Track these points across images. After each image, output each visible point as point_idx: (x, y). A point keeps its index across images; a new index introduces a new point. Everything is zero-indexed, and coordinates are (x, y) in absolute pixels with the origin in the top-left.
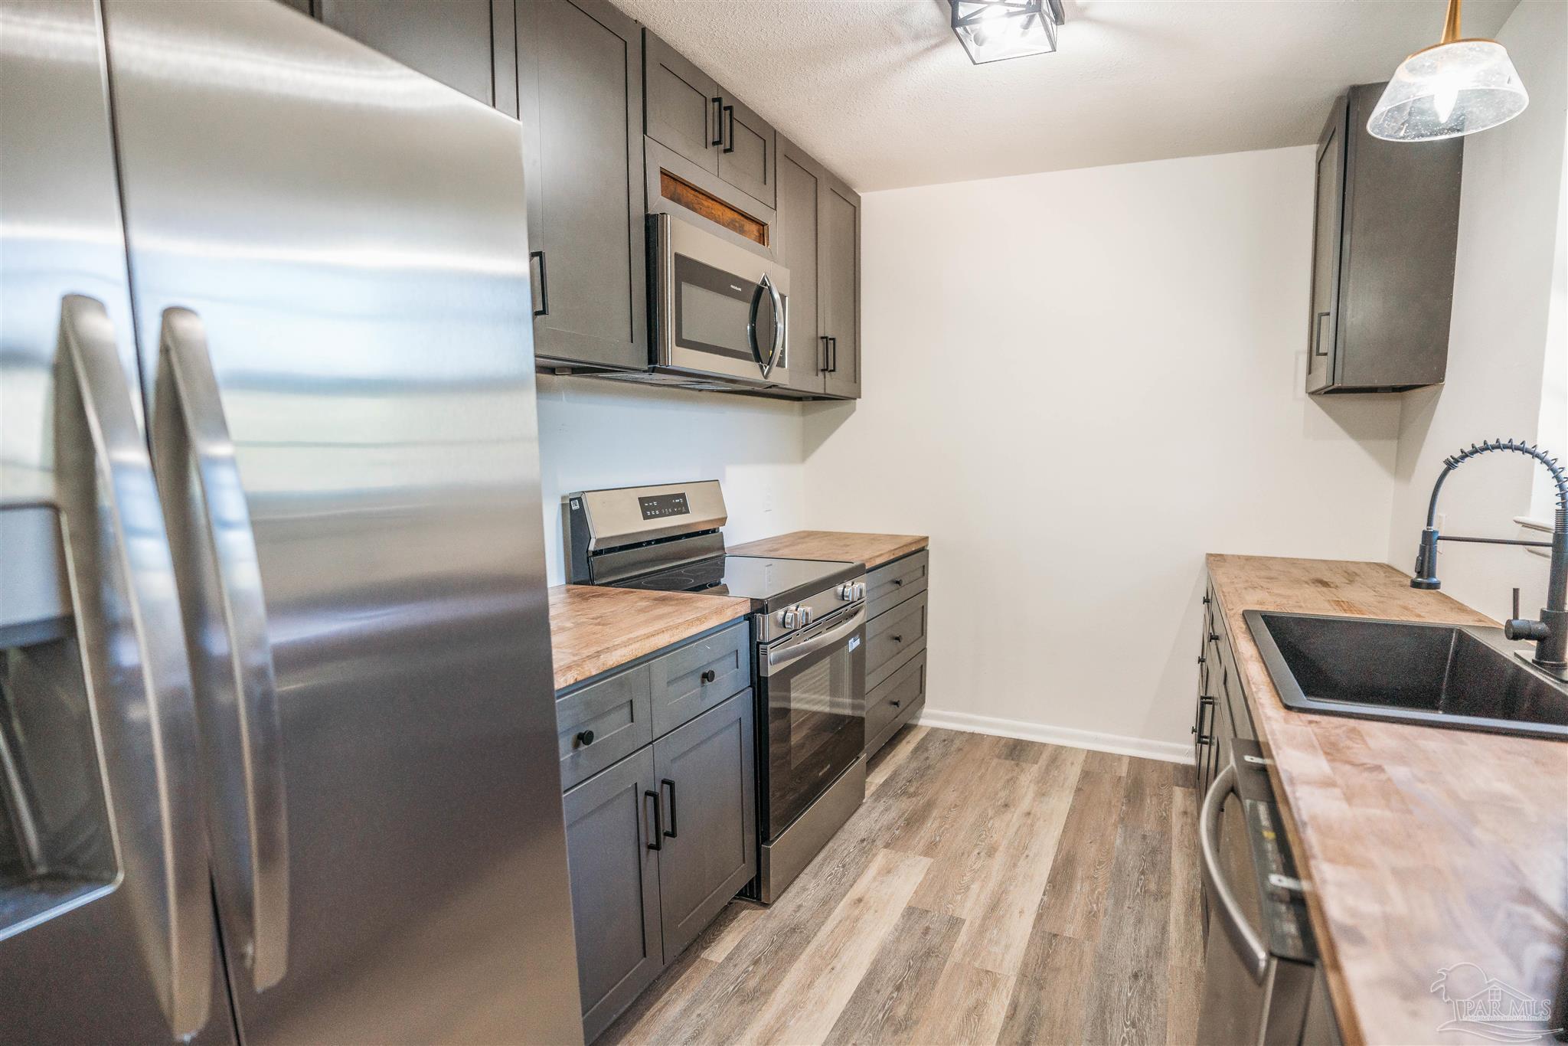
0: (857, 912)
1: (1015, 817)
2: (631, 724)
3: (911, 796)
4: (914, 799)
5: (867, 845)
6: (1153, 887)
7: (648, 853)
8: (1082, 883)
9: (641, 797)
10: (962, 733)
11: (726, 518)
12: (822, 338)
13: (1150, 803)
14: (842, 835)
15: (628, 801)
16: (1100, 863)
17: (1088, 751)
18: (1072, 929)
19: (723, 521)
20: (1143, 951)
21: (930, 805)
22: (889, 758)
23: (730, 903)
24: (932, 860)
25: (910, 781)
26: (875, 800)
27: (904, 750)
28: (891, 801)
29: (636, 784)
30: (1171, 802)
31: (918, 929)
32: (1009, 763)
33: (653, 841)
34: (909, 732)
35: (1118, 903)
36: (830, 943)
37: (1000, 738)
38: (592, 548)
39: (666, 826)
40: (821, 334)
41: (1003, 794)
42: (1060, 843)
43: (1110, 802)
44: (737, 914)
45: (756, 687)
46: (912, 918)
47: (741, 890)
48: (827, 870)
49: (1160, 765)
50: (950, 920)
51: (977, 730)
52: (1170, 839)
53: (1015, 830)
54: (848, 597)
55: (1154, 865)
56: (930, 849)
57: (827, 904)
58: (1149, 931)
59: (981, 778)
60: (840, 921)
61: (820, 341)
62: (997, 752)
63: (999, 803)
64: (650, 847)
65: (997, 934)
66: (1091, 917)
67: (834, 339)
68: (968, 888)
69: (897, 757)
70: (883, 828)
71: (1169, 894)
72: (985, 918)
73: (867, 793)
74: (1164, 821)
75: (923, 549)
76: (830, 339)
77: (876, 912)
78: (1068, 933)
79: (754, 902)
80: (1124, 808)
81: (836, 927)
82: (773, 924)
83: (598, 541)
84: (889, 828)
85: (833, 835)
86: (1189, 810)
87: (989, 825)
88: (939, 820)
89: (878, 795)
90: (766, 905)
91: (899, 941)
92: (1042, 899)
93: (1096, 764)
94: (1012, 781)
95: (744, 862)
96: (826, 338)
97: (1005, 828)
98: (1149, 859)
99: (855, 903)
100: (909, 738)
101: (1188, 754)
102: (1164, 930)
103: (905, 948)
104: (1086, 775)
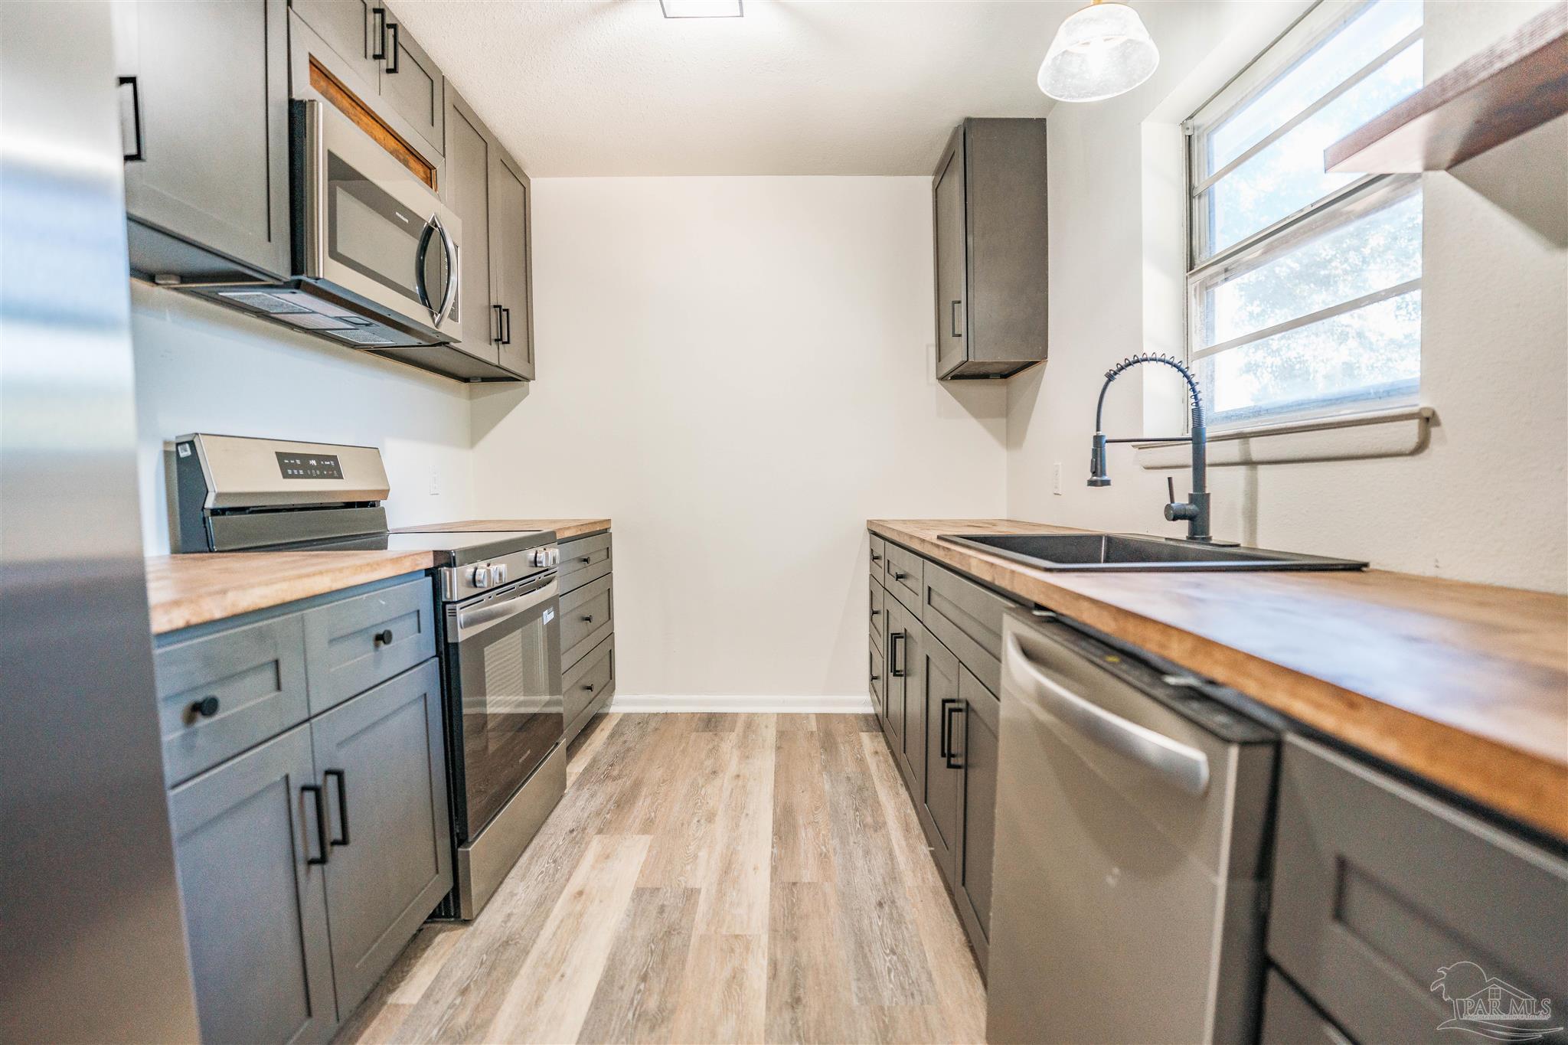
0: (578, 908)
1: (726, 780)
2: (277, 693)
3: (614, 779)
4: (620, 781)
5: (577, 835)
6: (869, 820)
7: (308, 871)
8: (806, 829)
9: (295, 794)
10: (656, 714)
11: (389, 490)
12: (495, 307)
13: (844, 750)
14: (546, 830)
15: (275, 801)
16: (817, 808)
17: (778, 714)
18: (808, 873)
19: (385, 493)
20: (879, 880)
21: (637, 785)
22: (584, 747)
23: (420, 930)
24: (652, 837)
25: (612, 765)
26: (578, 789)
27: (600, 737)
28: (596, 787)
29: (287, 777)
30: (862, 746)
31: (653, 910)
32: (708, 735)
33: (315, 853)
34: (601, 721)
35: (844, 841)
36: (554, 948)
37: (693, 714)
38: (210, 503)
39: (334, 832)
40: (493, 302)
41: (709, 763)
42: (775, 797)
43: (810, 754)
44: (431, 940)
45: (443, 656)
46: (644, 899)
47: (434, 911)
48: (536, 869)
49: (843, 717)
50: (684, 892)
51: (670, 709)
52: (870, 776)
53: (728, 793)
54: (541, 562)
55: (864, 801)
56: (648, 826)
57: (542, 906)
58: (879, 860)
59: (683, 751)
60: (562, 921)
61: (493, 310)
62: (694, 726)
63: (707, 772)
64: (311, 862)
65: (737, 895)
66: (823, 858)
67: (507, 310)
68: (696, 857)
69: (593, 745)
70: (592, 815)
71: (885, 823)
72: (720, 883)
73: (569, 783)
74: (861, 761)
75: (605, 531)
76: (504, 310)
77: (601, 901)
78: (806, 879)
79: (450, 922)
80: (823, 757)
81: (559, 927)
82: (478, 943)
83: (219, 496)
84: (598, 814)
85: (538, 831)
86: (878, 751)
87: (703, 792)
88: (650, 798)
89: (580, 784)
90: (467, 922)
91: (634, 927)
92: (772, 852)
93: (788, 727)
94: (714, 750)
95: (437, 872)
96: (500, 307)
97: (718, 793)
98: (858, 797)
99: (575, 897)
100: (602, 726)
101: (865, 704)
102: (891, 854)
103: (642, 933)
104: (781, 735)
